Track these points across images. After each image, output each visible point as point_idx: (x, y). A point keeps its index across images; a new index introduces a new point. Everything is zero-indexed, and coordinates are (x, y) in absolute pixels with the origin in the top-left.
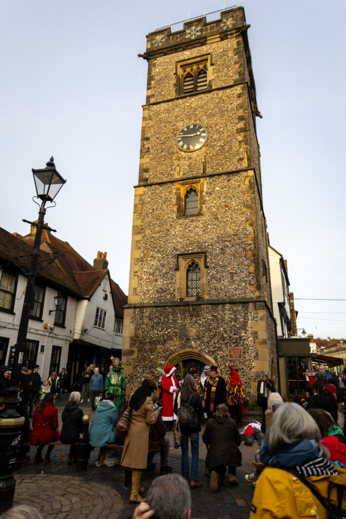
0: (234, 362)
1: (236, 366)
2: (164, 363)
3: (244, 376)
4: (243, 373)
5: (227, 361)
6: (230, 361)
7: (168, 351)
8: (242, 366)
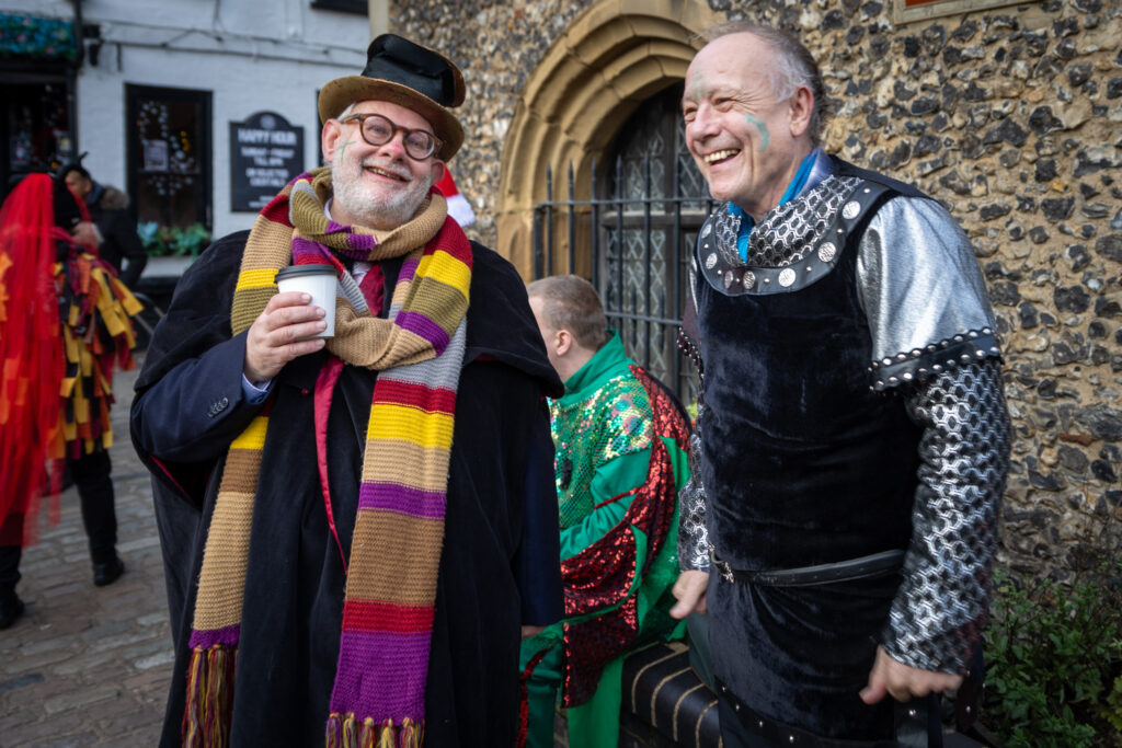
0: (952, 57)
1: (975, 94)
2: (510, 136)
3: (1058, 211)
4: (1046, 174)
5: (879, 50)
6: (912, 48)
7: (519, 39)
8: (1037, 93)
